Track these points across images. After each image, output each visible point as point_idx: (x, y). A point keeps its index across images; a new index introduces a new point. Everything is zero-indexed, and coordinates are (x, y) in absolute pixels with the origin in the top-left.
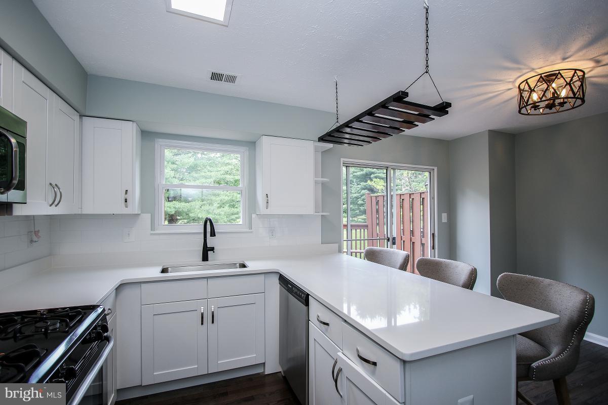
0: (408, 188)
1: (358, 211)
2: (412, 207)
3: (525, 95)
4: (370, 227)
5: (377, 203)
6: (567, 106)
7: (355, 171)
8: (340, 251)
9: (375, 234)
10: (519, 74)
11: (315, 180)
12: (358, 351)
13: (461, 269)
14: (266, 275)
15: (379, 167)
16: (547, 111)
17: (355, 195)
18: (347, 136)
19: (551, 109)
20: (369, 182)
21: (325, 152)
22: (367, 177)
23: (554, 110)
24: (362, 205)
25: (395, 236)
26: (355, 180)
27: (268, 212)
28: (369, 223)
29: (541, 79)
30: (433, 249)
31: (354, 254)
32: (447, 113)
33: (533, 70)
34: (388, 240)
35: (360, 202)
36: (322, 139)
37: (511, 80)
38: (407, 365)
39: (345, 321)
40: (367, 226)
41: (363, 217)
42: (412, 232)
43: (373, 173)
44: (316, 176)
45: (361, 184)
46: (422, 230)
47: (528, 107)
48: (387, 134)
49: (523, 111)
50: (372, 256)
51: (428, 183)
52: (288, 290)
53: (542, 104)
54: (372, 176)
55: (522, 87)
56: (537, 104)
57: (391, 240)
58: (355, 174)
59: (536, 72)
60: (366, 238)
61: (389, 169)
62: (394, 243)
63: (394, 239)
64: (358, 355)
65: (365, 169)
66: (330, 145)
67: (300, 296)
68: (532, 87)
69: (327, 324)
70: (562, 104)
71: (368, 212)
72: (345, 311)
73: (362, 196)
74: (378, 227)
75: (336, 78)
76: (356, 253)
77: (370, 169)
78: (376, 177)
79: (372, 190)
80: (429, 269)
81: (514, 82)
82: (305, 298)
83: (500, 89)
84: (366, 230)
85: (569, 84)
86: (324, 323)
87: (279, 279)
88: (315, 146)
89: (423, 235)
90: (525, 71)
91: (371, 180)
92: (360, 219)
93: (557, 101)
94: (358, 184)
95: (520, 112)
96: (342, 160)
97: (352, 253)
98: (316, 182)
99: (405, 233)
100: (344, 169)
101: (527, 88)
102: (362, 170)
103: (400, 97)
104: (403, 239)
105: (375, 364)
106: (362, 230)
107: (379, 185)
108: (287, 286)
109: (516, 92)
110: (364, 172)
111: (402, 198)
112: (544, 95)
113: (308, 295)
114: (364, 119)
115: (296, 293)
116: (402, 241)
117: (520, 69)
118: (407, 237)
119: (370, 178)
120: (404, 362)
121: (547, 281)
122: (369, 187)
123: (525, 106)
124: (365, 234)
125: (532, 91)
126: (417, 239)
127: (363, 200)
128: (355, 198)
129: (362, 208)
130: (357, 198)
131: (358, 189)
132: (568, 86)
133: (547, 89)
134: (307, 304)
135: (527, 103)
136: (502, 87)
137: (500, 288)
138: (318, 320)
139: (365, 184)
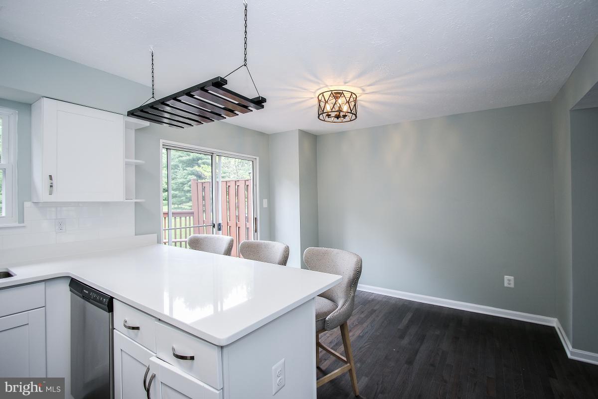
0: (236, 176)
1: (184, 198)
2: (237, 194)
3: (322, 104)
4: (196, 214)
5: (204, 189)
6: (347, 119)
7: (181, 155)
8: (159, 242)
9: (201, 222)
10: (318, 88)
11: (126, 162)
12: (173, 349)
13: (277, 248)
14: (48, 283)
15: (206, 153)
16: (336, 120)
17: (181, 180)
18: (166, 115)
19: (338, 118)
20: (196, 168)
21: (139, 130)
22: (193, 162)
23: (340, 120)
24: (189, 191)
25: (220, 222)
26: (180, 165)
27: (52, 199)
28: (194, 210)
29: (332, 95)
30: (256, 232)
31: (178, 244)
32: (263, 107)
33: (327, 86)
34: (214, 226)
35: (186, 188)
36: (131, 114)
37: (313, 91)
38: (225, 350)
39: (159, 320)
40: (192, 213)
41: (190, 204)
42: (238, 217)
43: (200, 159)
44: (127, 157)
45: (188, 168)
46: (246, 215)
47: (325, 115)
48: (208, 119)
49: (321, 117)
50: (195, 244)
51: (251, 172)
52: (83, 297)
53: (333, 114)
54: (200, 161)
55: (320, 98)
56: (330, 113)
57: (216, 226)
58: (181, 158)
59: (329, 89)
60: (192, 225)
61: (214, 154)
62: (219, 229)
63: (219, 225)
64: (174, 354)
65: (192, 154)
66: (147, 123)
67: (101, 302)
68: (326, 100)
69: (138, 328)
70: (345, 116)
71: (194, 198)
72: (166, 312)
73: (189, 181)
74: (204, 214)
75: (152, 48)
76: (181, 242)
77: (197, 155)
78: (204, 163)
79: (200, 176)
80: (250, 252)
81: (315, 93)
82: (108, 303)
83: (305, 96)
84: (192, 217)
85: (348, 102)
86: (134, 328)
87: (70, 285)
88: (126, 121)
89: (247, 219)
90: (322, 86)
91: (199, 166)
92: (187, 207)
93: (342, 114)
94: (184, 170)
95: (319, 117)
96: (162, 141)
97: (176, 243)
98: (127, 164)
99: (231, 219)
100: (164, 151)
101: (323, 100)
102: (189, 155)
103: (219, 83)
104: (230, 225)
105: (192, 358)
106: (188, 218)
107: (206, 171)
108: (82, 292)
109: (316, 102)
110: (191, 157)
111: (228, 185)
112: (333, 107)
113: (112, 298)
114: (182, 98)
115: (95, 299)
116: (229, 227)
117: (319, 83)
118: (232, 223)
119: (197, 164)
120: (222, 347)
121: (336, 251)
122: (196, 173)
123: (322, 114)
124: (189, 221)
125: (326, 102)
126: (242, 224)
127: (190, 186)
128: (181, 183)
129: (188, 194)
130: (183, 184)
131: (184, 174)
132: (347, 104)
133: (335, 103)
134: (110, 308)
135: (323, 111)
136: (308, 95)
137: (305, 260)
138: (125, 326)
139: (191, 169)
